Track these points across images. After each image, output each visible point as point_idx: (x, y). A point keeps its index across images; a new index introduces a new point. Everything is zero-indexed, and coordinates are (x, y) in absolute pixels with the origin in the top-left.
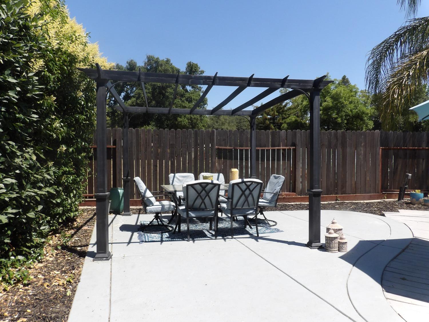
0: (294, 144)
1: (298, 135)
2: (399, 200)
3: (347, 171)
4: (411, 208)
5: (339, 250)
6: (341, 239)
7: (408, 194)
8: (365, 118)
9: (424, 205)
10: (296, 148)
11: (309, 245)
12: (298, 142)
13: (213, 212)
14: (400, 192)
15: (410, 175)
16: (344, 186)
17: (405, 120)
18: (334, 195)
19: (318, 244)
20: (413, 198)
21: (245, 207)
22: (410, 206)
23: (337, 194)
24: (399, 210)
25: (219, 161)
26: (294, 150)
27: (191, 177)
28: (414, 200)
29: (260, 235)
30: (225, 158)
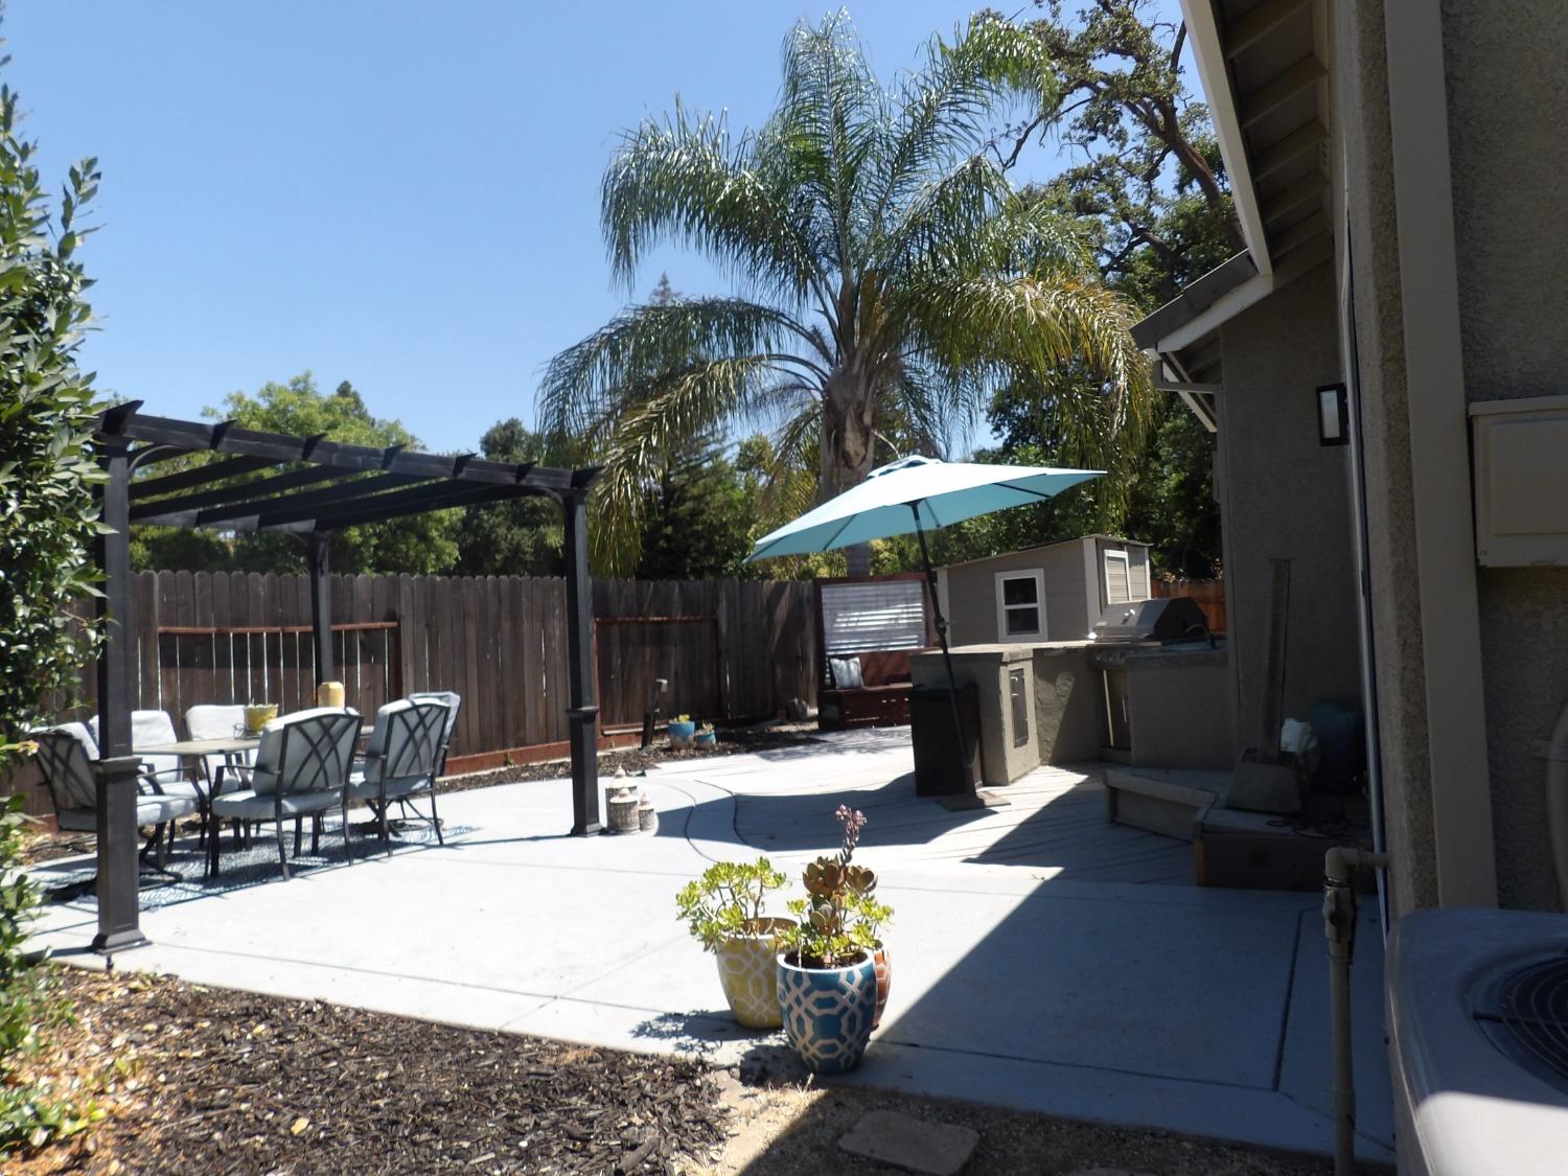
0: (392, 615)
1: (405, 589)
2: (644, 744)
3: (526, 681)
4: (676, 758)
5: (641, 829)
6: (643, 803)
7: (664, 731)
8: (434, 533)
9: (698, 749)
10: (399, 626)
11: (579, 830)
12: (405, 609)
13: (338, 794)
14: (645, 727)
15: (665, 682)
16: (520, 723)
17: (536, 541)
18: (498, 752)
19: (594, 827)
20: (676, 735)
21: (414, 772)
22: (671, 753)
23: (504, 746)
24: (658, 765)
25: (168, 673)
26: (396, 634)
27: (163, 723)
28: (679, 739)
29: (445, 841)
30: (187, 663)
